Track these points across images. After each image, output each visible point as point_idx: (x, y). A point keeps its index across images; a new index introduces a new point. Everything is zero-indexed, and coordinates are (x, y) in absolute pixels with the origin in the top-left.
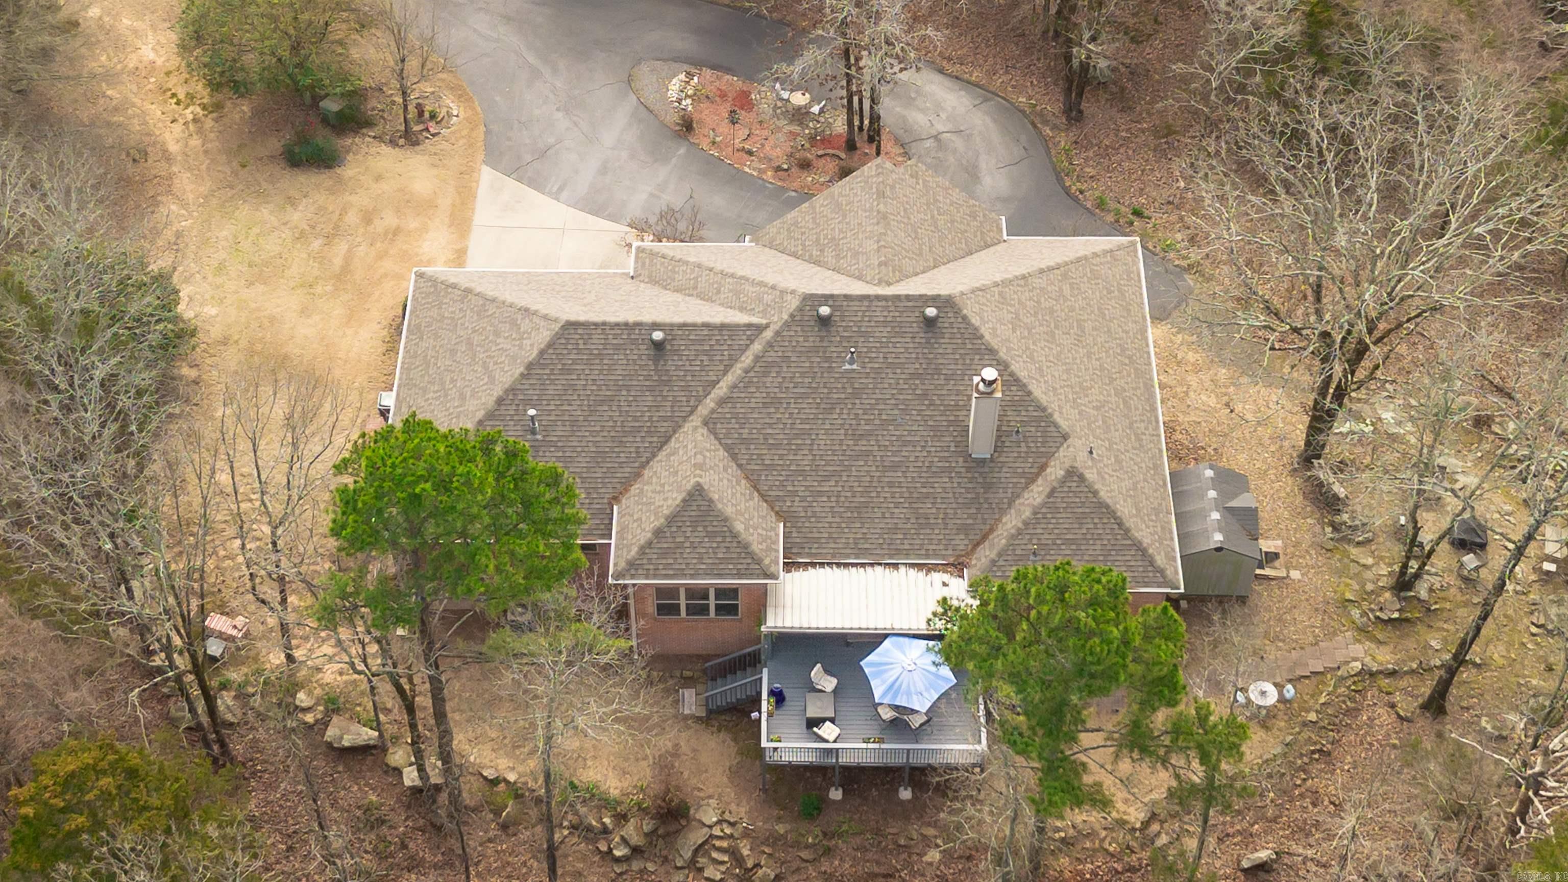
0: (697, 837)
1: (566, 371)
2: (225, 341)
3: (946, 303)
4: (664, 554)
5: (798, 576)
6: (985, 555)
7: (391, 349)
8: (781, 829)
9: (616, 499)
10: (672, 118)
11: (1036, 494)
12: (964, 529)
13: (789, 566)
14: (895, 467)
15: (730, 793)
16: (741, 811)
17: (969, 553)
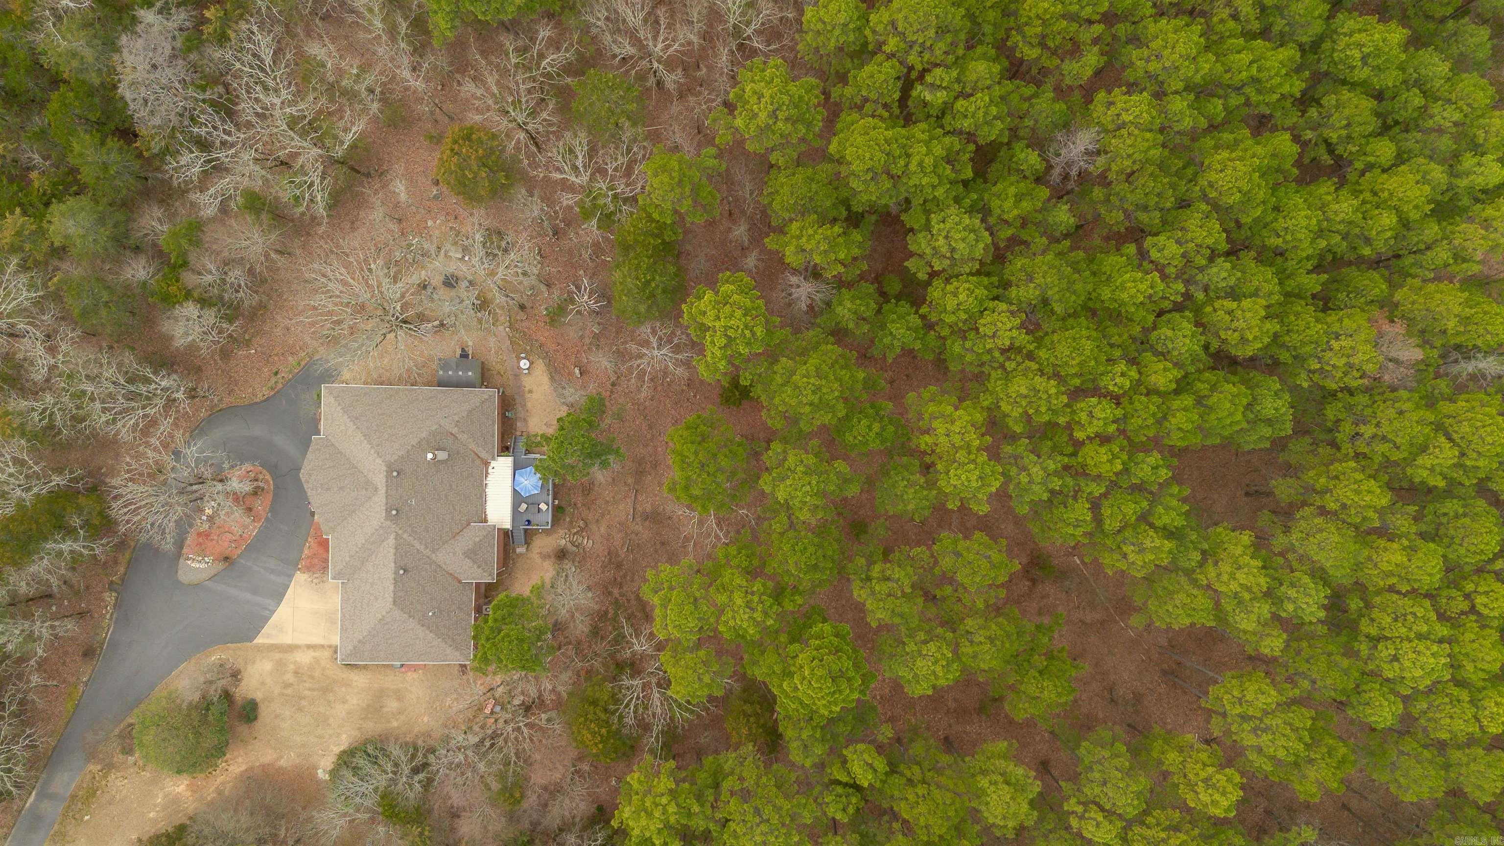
0: (569, 545)
1: (412, 604)
2: (359, 729)
3: (390, 469)
4: (486, 564)
5: (489, 518)
6: (483, 455)
7: (365, 667)
8: (568, 519)
9: (460, 582)
10: (221, 566)
11: (463, 437)
12: (473, 461)
13: (486, 521)
14: (451, 486)
15: (556, 536)
16: (561, 532)
17: (482, 459)
